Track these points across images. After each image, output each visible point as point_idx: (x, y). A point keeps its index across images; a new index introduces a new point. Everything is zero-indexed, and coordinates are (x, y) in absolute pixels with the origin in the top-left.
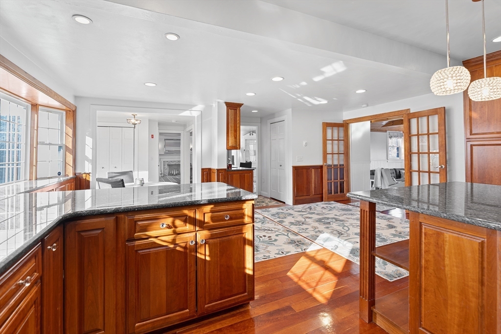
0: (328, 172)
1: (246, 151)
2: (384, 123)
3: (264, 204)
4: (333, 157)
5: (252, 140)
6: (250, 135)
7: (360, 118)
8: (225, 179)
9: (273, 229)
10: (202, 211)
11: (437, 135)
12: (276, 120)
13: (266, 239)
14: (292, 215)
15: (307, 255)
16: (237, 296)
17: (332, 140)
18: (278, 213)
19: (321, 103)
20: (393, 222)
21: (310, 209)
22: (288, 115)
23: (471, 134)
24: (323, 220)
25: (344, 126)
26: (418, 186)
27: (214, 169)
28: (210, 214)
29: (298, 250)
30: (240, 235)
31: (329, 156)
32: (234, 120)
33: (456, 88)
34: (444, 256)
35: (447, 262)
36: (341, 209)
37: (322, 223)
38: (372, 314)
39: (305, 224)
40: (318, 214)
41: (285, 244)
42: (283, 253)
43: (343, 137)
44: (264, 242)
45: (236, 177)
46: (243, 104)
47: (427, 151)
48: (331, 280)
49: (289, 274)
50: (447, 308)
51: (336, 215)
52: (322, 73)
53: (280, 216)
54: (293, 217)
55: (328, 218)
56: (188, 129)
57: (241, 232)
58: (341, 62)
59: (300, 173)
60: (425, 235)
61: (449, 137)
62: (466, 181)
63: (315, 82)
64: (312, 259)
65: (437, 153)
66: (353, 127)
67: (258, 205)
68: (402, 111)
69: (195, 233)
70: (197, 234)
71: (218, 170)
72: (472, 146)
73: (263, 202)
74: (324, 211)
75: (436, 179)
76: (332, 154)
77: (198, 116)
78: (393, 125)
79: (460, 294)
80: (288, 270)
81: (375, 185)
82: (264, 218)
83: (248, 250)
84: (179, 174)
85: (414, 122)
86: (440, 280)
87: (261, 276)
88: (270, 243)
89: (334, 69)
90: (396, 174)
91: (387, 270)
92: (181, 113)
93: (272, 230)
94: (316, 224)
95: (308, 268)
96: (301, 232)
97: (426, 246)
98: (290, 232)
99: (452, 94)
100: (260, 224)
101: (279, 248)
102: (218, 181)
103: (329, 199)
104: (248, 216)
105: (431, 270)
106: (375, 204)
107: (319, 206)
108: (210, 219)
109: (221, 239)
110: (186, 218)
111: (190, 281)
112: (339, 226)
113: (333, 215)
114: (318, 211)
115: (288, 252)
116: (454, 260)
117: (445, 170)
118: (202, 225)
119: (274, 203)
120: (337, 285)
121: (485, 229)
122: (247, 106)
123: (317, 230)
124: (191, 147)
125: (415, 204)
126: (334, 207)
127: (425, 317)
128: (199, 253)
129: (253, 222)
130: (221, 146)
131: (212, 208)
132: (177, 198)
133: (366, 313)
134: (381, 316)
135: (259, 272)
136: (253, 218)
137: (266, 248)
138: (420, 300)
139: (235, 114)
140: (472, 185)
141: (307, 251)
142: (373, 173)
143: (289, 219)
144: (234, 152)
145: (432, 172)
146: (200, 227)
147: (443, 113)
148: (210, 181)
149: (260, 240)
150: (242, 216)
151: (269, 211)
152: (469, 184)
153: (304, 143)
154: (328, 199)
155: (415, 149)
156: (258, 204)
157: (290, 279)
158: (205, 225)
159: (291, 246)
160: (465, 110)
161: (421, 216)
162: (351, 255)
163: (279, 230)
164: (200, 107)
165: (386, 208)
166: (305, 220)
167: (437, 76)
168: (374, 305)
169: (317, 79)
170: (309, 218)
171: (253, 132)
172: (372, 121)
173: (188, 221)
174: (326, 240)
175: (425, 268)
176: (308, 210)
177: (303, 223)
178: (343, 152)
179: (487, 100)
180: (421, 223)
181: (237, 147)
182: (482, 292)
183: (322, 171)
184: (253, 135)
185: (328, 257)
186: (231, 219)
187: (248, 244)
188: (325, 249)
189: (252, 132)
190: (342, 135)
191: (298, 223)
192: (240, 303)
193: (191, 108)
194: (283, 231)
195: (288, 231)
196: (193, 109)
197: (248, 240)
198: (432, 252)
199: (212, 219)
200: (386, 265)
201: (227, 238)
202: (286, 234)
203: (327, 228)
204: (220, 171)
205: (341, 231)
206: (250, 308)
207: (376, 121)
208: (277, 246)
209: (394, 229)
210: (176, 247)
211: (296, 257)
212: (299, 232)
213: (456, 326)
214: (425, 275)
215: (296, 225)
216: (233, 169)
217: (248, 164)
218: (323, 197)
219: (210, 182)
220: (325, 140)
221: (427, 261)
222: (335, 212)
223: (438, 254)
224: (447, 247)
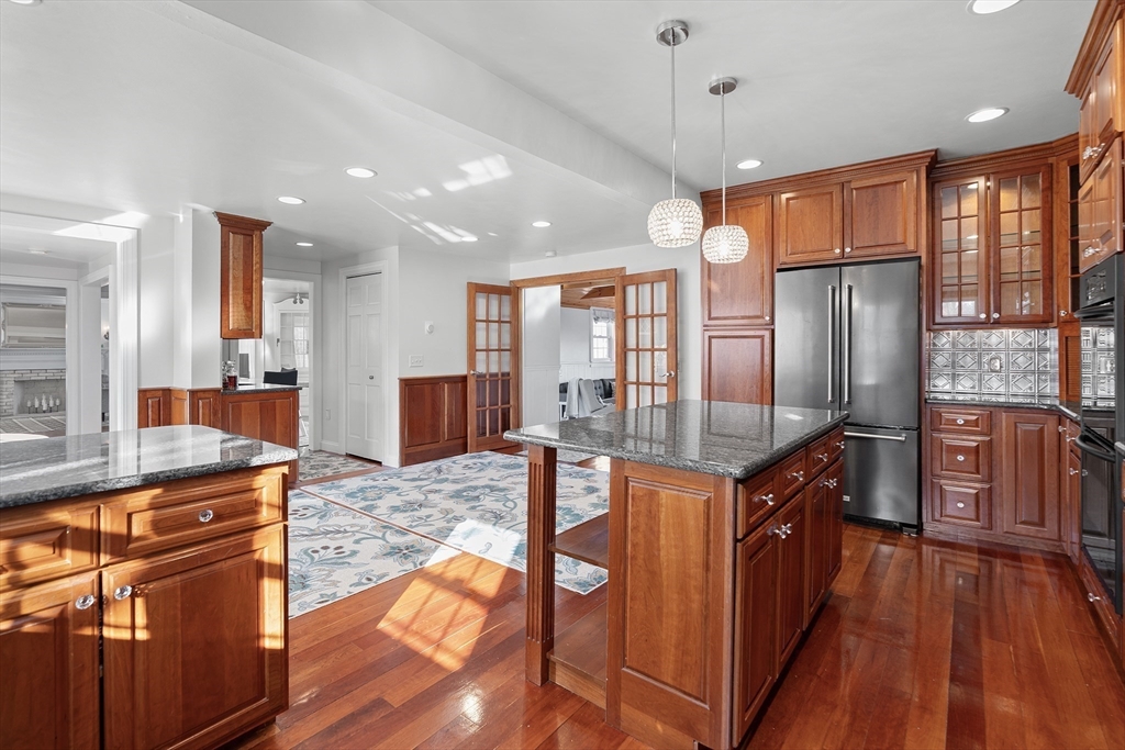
0: (478, 389)
1: (284, 342)
2: (586, 290)
3: (327, 470)
4: (488, 356)
5: (299, 315)
6: (295, 302)
7: (542, 278)
8: (215, 414)
9: (348, 529)
10: (123, 508)
11: (665, 318)
12: (362, 269)
13: (331, 553)
14: (397, 489)
15: (427, 574)
16: (238, 714)
17: (487, 321)
18: (362, 490)
19: (464, 239)
20: (595, 482)
21: (439, 470)
22: (389, 261)
23: (710, 319)
24: (465, 494)
25: (512, 292)
26: (637, 410)
27: (181, 391)
28: (151, 513)
29: (406, 567)
30: (247, 557)
31: (481, 356)
32: (245, 263)
33: (683, 236)
34: (659, 531)
35: (663, 542)
36: (502, 466)
37: (462, 500)
38: (548, 667)
39: (425, 507)
40: (455, 481)
41: (376, 558)
42: (369, 579)
43: (510, 317)
44: (322, 562)
45: (249, 409)
46: (269, 224)
47: (650, 347)
48: (475, 617)
49: (383, 625)
50: (661, 622)
51: (492, 480)
52: (463, 175)
53: (367, 494)
54: (399, 495)
55: (476, 488)
56: (94, 277)
57: (247, 549)
58: (501, 157)
59: (416, 393)
60: (633, 499)
61: (682, 322)
62: (703, 399)
63: (448, 191)
64: (437, 580)
65: (664, 350)
66: (529, 295)
67: (312, 475)
68: (613, 270)
69: (96, 572)
70: (105, 574)
71: (193, 393)
72: (710, 338)
73: (327, 466)
74: (468, 473)
75: (662, 396)
76: (487, 350)
77: (125, 244)
78: (600, 295)
79: (678, 593)
80: (378, 619)
81: (569, 412)
82: (325, 504)
83: (271, 589)
84: (61, 408)
85: (631, 290)
86: (653, 574)
87: (312, 645)
88: (340, 561)
89: (485, 171)
90: (605, 389)
91: (579, 575)
92: (63, 228)
93: (346, 532)
94: (450, 504)
95: (425, 603)
96: (416, 526)
97: (633, 518)
98: (391, 528)
99: (679, 246)
100: (316, 519)
101: (362, 570)
102: (194, 420)
103: (480, 447)
104: (270, 505)
105: (640, 561)
106: (555, 449)
107: (457, 465)
108: (148, 528)
109: (185, 576)
110: (64, 534)
111: (76, 712)
112: (497, 501)
113: (486, 479)
114: (454, 475)
115: (381, 577)
116: (672, 535)
117: (675, 382)
118: (121, 546)
119: (355, 465)
120: (486, 625)
121: (712, 476)
122: (281, 230)
123: (450, 516)
124: (105, 328)
125: (630, 444)
126: (489, 463)
127: (630, 645)
128: (109, 626)
129: (285, 517)
130: (200, 329)
131: (155, 497)
132: (27, 480)
133: (538, 667)
134: (563, 664)
135: (306, 638)
136: (284, 508)
137: (329, 575)
138: (624, 618)
139: (248, 247)
140: (709, 403)
141: (427, 565)
142: (564, 388)
143: (392, 499)
144: (245, 346)
145: (657, 385)
146: (113, 553)
147: (672, 278)
148: (168, 422)
149: (313, 558)
150: (254, 507)
151: (342, 486)
152: (706, 402)
153: (427, 327)
154: (477, 446)
155: (632, 343)
156: (313, 471)
157: (384, 636)
158: (131, 546)
159: (390, 561)
160: (702, 277)
161: (627, 465)
162: (517, 557)
163: (363, 527)
164: (134, 217)
165: (584, 456)
166: (427, 497)
167: (657, 212)
168: (553, 647)
169: (453, 186)
170: (436, 491)
171: (304, 295)
172: (565, 285)
173: (69, 542)
174: (467, 535)
175: (632, 558)
176: (434, 474)
177: (420, 506)
178: (508, 348)
179: (726, 262)
180: (627, 477)
181: (252, 330)
182: (707, 582)
183: (465, 387)
184: (301, 302)
185: (471, 571)
186: (218, 518)
187: (271, 576)
188: (465, 554)
189: (299, 297)
190: (507, 310)
191: (410, 506)
192: (246, 727)
193: (101, 218)
194: (374, 528)
195: (385, 527)
196: (107, 220)
197: (271, 565)
198: (643, 527)
199: (157, 526)
200: (579, 564)
201: (206, 570)
202: (380, 535)
203: (473, 508)
204: (202, 395)
205: (500, 510)
206: (277, 730)
207: (572, 286)
208: (357, 566)
209: (596, 494)
210: (21, 626)
211: (402, 583)
212: (410, 526)
213: (673, 649)
214: (632, 571)
215: (405, 511)
216: (240, 388)
217: (290, 377)
218: (466, 443)
219: (170, 424)
220: (472, 321)
221: (634, 545)
222: (491, 473)
223: (651, 529)
224: (662, 517)
